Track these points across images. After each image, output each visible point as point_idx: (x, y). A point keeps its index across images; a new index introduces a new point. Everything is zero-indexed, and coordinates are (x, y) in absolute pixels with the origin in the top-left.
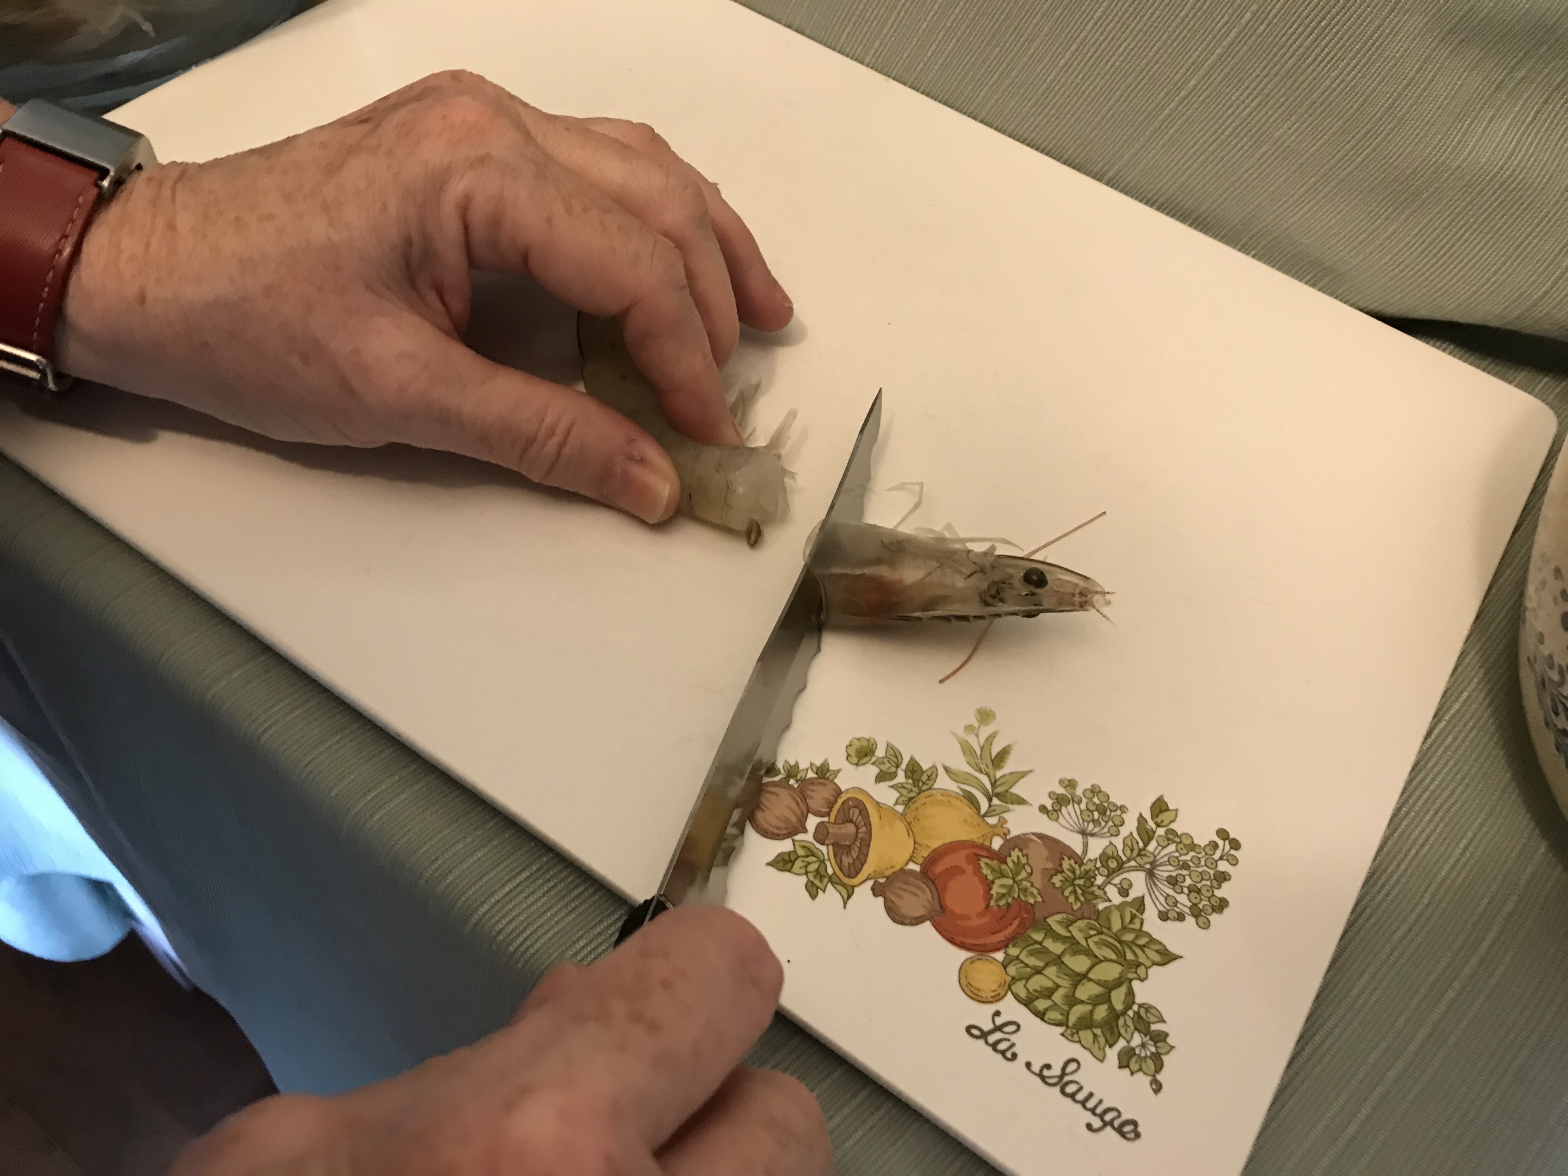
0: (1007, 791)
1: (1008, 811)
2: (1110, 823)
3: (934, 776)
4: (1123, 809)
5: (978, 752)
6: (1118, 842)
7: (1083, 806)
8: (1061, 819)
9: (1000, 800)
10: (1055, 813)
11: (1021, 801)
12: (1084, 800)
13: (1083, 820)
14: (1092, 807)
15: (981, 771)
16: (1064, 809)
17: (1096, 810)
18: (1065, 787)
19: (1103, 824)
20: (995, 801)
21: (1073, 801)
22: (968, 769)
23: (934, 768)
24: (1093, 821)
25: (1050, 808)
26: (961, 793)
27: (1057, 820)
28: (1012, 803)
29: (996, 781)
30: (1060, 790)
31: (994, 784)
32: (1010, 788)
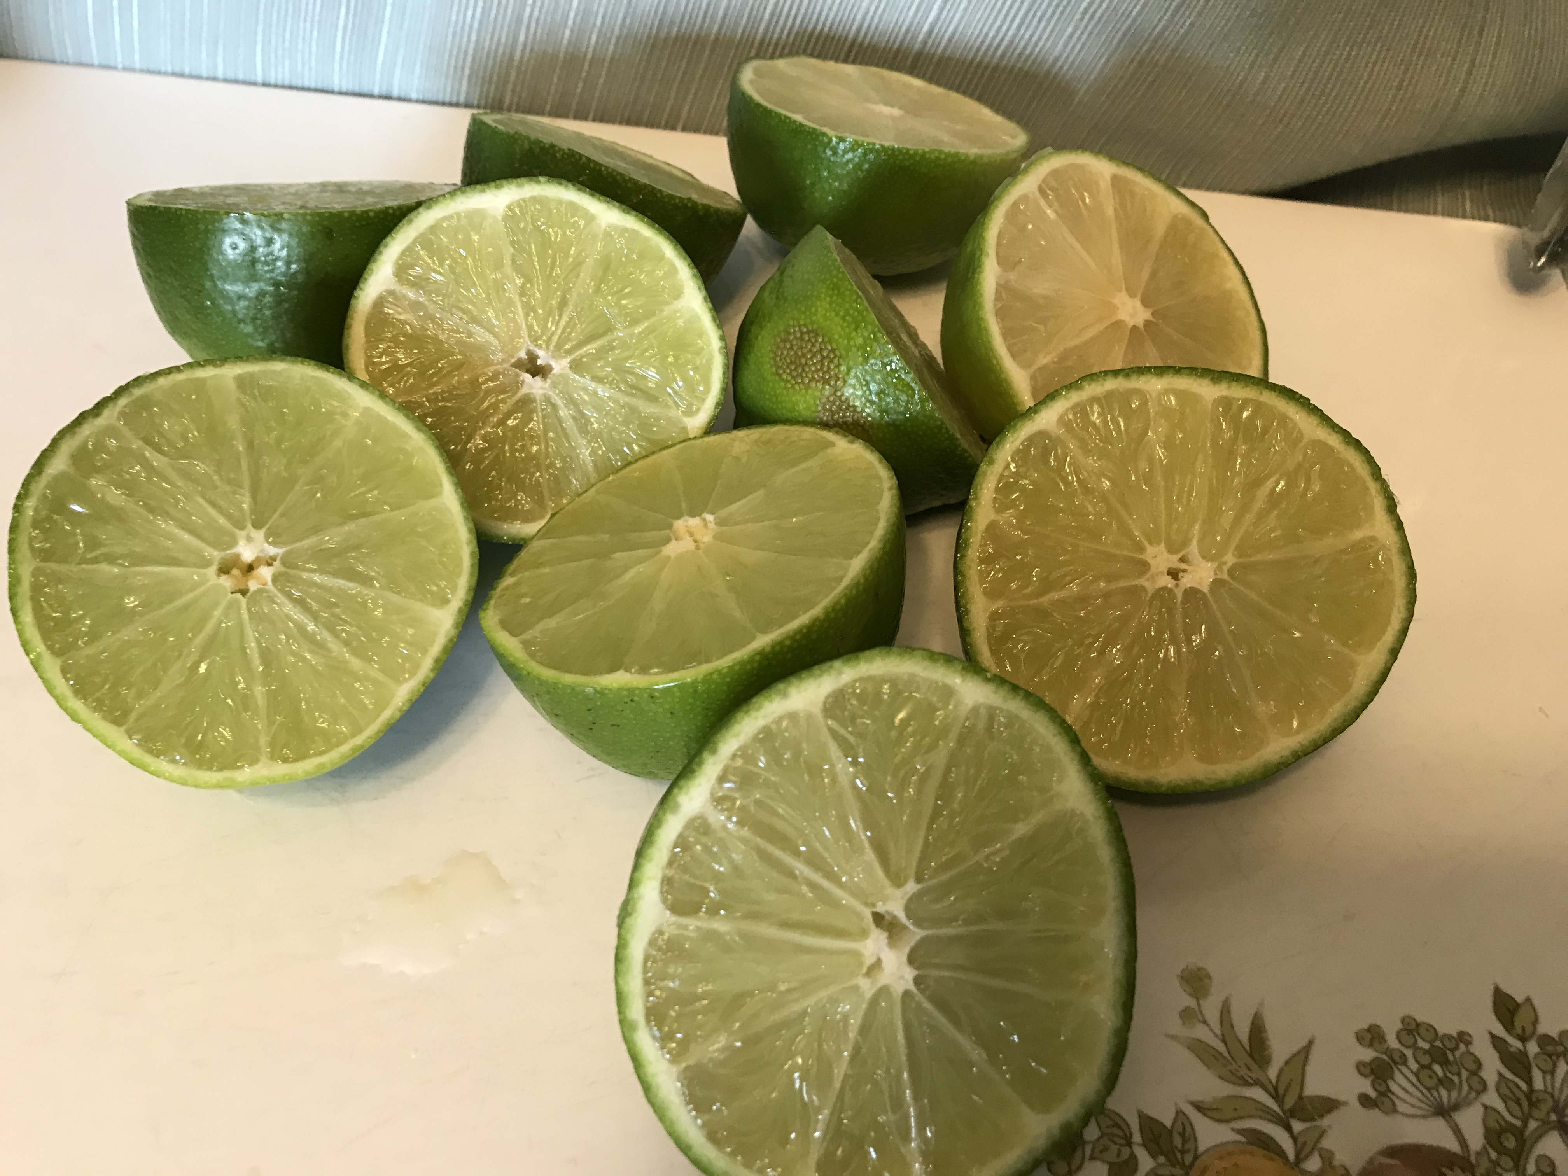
0: (1300, 1098)
1: (1323, 1133)
2: (1465, 1074)
3: (1188, 1130)
4: (1463, 1038)
5: (1221, 1047)
6: (1492, 1098)
7: (1414, 1066)
8: (1401, 1107)
9: (1303, 1120)
10: (1385, 1099)
11: (1329, 1105)
12: (1409, 1053)
13: (1429, 1089)
14: (1426, 1060)
15: (1246, 1084)
16: (1391, 1084)
17: (1433, 1060)
18: (1370, 1045)
19: (1455, 1079)
20: (1298, 1126)
21: (1395, 1063)
22: (1226, 1089)
23: (1180, 1114)
24: (1441, 1082)
25: (1373, 1094)
26: (1243, 1139)
27: (1395, 1110)
28: (1321, 1116)
29: (1276, 1088)
30: (1368, 1055)
31: (1276, 1096)
32: (1302, 1088)
